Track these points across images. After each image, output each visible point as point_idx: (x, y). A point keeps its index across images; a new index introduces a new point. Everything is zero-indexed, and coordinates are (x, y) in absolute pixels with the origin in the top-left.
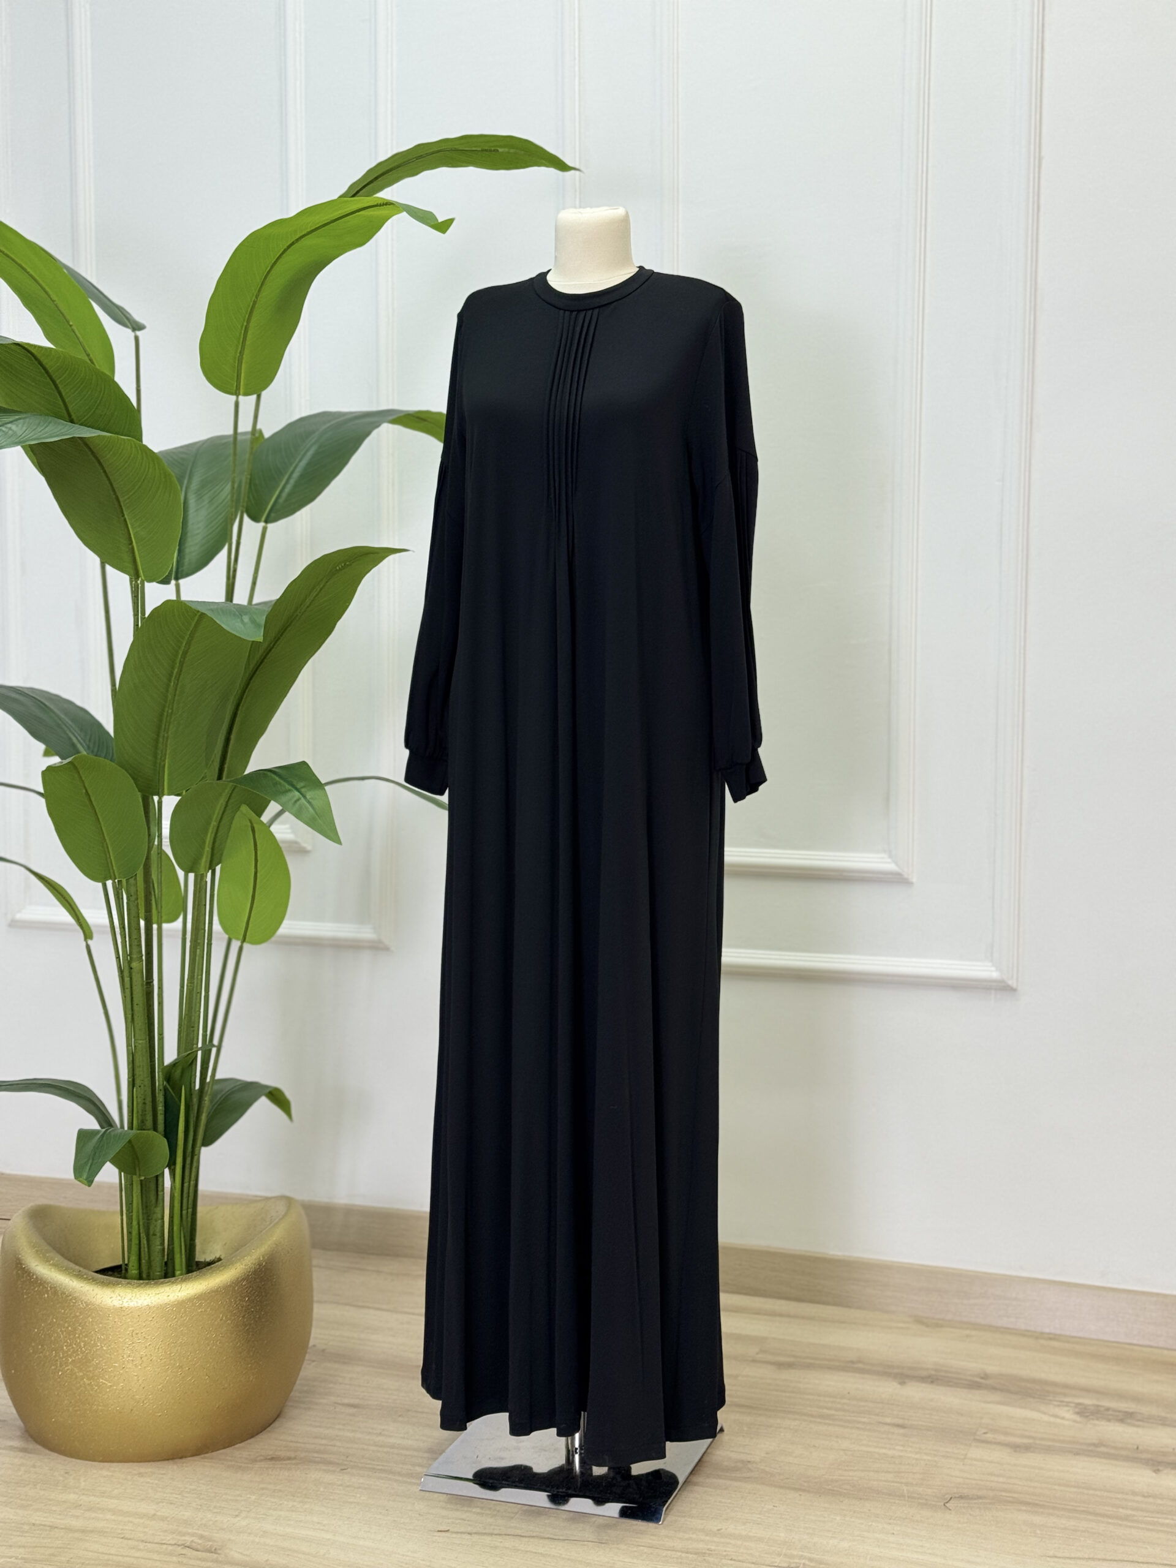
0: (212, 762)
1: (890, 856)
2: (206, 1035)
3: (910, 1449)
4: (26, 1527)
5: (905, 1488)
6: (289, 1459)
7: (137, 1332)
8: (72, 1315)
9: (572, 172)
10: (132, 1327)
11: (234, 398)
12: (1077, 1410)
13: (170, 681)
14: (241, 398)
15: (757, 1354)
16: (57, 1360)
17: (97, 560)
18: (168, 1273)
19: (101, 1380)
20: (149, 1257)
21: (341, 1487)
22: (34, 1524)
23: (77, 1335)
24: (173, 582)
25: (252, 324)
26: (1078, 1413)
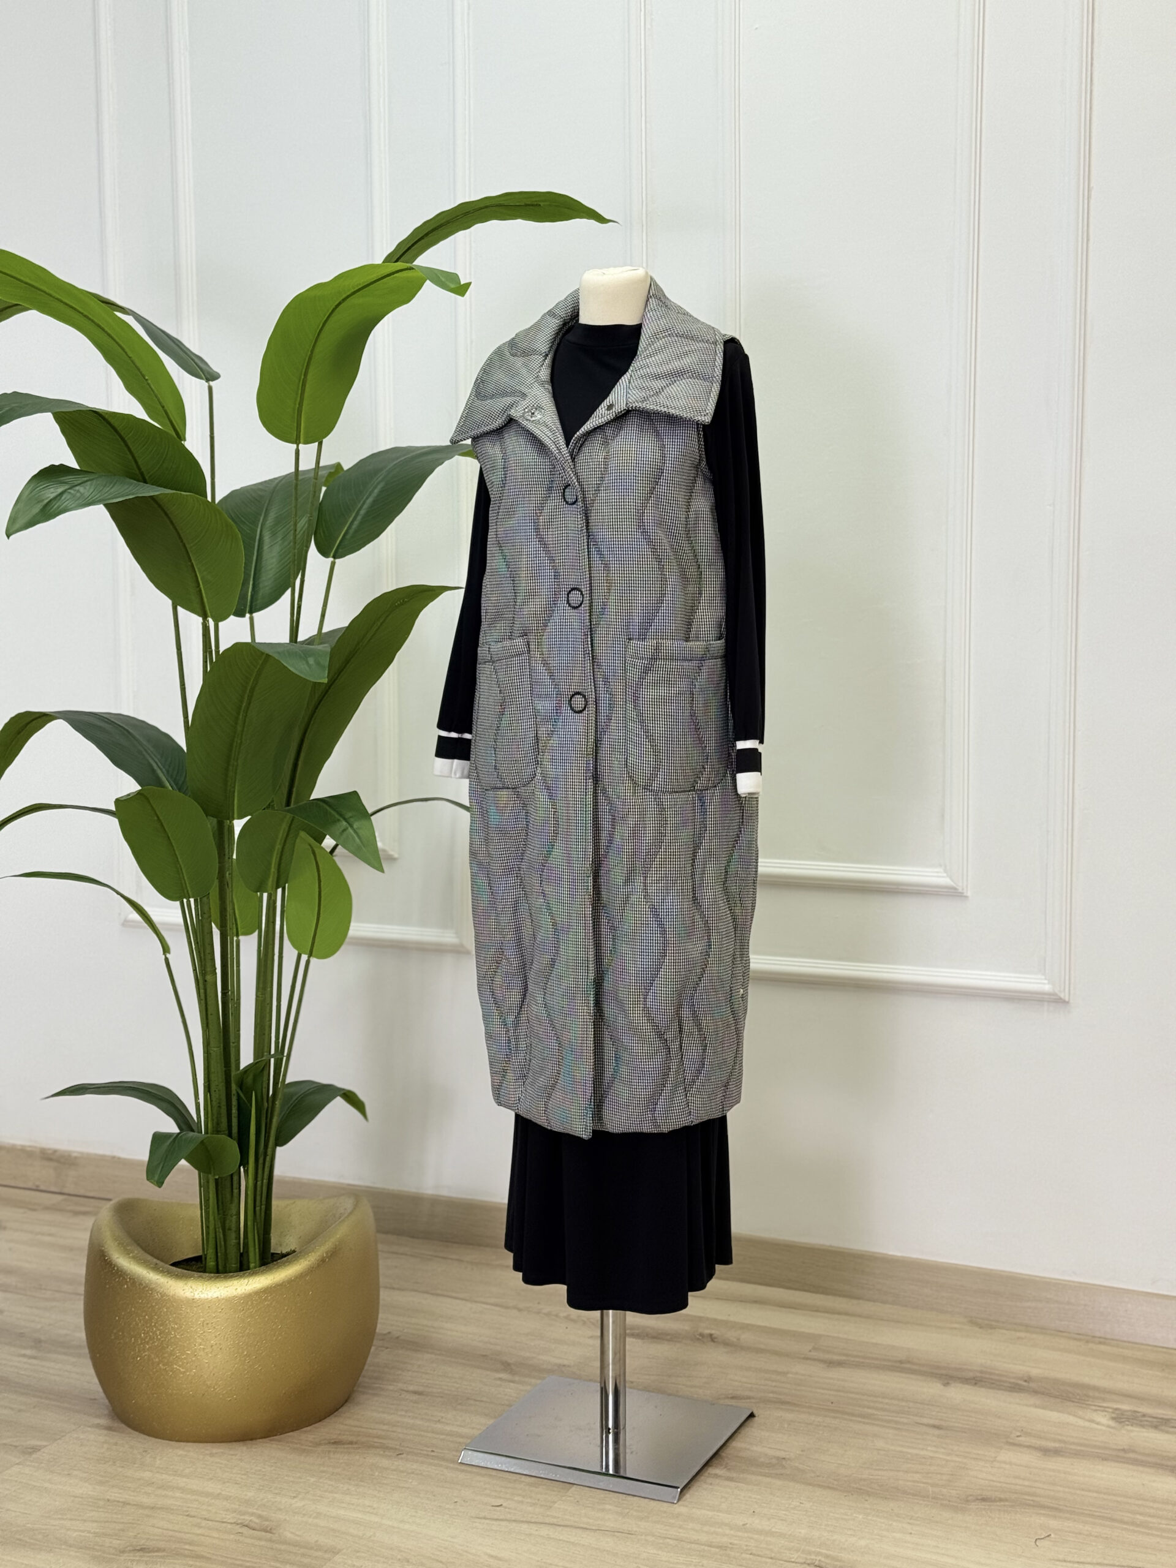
0: (280, 787)
1: (945, 871)
2: (279, 1042)
3: (943, 1450)
4: (101, 1503)
5: (930, 1489)
6: (351, 1443)
7: (208, 1322)
8: (149, 1305)
9: (611, 223)
10: (203, 1317)
11: (295, 446)
12: (1113, 1415)
13: (238, 714)
14: (301, 446)
15: (810, 1351)
16: (135, 1347)
17: (170, 602)
18: (242, 1267)
19: (175, 1366)
20: (226, 1250)
21: (395, 1473)
22: (108, 1500)
23: (153, 1324)
24: (248, 615)
25: (309, 377)
26: (1113, 1419)
